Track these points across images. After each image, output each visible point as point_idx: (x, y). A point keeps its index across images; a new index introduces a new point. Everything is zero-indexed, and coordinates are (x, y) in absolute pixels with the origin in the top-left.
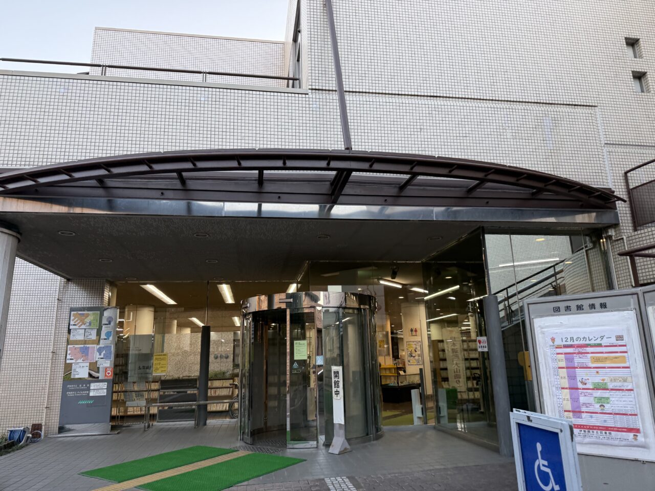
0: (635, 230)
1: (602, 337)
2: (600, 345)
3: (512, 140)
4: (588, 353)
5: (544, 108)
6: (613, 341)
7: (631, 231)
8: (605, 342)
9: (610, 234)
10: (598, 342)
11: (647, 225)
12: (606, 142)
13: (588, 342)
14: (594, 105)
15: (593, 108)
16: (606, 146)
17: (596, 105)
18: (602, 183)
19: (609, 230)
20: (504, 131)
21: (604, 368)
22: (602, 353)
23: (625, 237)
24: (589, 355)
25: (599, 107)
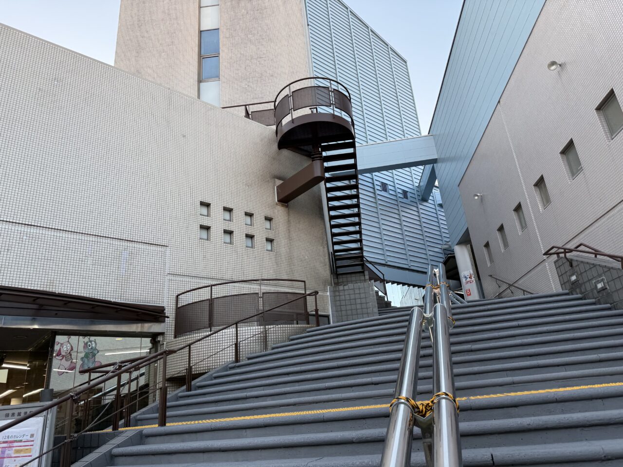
0: (175, 337)
1: (24, 435)
2: (21, 441)
3: (91, 266)
4: (13, 447)
5: (126, 243)
6: (28, 438)
7: (172, 338)
8: (24, 439)
9: (159, 339)
10: (21, 439)
11: (186, 334)
12: (169, 273)
13: (16, 439)
14: (166, 245)
15: (165, 247)
16: (168, 275)
17: (168, 245)
18: (158, 302)
19: (159, 337)
20: (87, 258)
21: (19, 457)
22: (21, 446)
23: (165, 343)
24: (14, 448)
25: (170, 247)
